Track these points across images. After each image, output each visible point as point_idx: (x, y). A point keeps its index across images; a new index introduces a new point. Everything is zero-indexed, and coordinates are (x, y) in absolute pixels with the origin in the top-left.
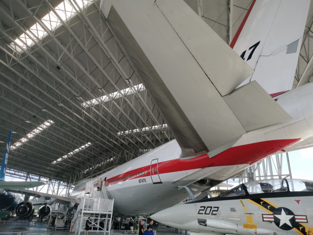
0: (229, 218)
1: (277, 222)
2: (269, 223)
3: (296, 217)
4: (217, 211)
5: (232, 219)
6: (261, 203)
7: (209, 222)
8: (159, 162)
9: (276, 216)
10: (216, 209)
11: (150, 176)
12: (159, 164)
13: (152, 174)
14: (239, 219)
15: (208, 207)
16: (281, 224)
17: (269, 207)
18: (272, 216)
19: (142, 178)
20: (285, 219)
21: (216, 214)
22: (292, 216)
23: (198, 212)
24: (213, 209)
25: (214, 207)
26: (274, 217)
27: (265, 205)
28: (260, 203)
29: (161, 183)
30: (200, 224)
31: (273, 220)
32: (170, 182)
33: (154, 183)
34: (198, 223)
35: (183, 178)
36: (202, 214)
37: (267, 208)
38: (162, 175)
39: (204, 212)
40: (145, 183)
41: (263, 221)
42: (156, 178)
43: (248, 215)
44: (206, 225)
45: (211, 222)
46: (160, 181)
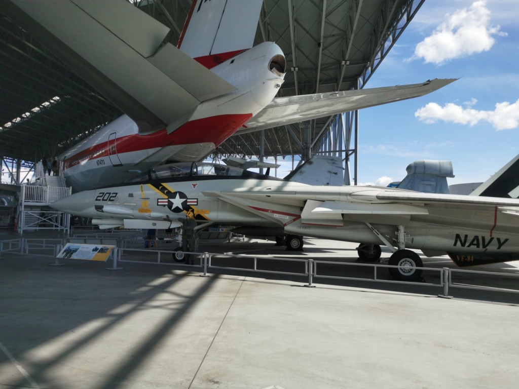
0: (125, 204)
1: (170, 205)
2: (162, 207)
3: (188, 200)
4: (115, 197)
5: (129, 204)
6: (160, 187)
7: (106, 208)
8: (117, 138)
9: (170, 200)
10: (114, 195)
11: (108, 156)
12: (118, 139)
13: (110, 154)
14: (135, 204)
15: (107, 193)
16: (174, 207)
17: (166, 191)
18: (167, 200)
19: (99, 159)
20: (177, 202)
21: (113, 200)
22: (184, 200)
23: (95, 199)
24: (111, 195)
25: (113, 193)
26: (169, 201)
27: (163, 189)
28: (158, 188)
29: (121, 165)
30: (97, 211)
31: (167, 204)
32: (132, 164)
33: (114, 166)
34: (96, 209)
35: (144, 160)
36: (100, 200)
37: (164, 193)
38: (120, 155)
39: (101, 198)
40: (103, 166)
41: (158, 205)
42: (115, 159)
43: (144, 200)
44: (103, 211)
45: (108, 208)
46: (120, 163)
